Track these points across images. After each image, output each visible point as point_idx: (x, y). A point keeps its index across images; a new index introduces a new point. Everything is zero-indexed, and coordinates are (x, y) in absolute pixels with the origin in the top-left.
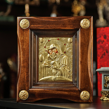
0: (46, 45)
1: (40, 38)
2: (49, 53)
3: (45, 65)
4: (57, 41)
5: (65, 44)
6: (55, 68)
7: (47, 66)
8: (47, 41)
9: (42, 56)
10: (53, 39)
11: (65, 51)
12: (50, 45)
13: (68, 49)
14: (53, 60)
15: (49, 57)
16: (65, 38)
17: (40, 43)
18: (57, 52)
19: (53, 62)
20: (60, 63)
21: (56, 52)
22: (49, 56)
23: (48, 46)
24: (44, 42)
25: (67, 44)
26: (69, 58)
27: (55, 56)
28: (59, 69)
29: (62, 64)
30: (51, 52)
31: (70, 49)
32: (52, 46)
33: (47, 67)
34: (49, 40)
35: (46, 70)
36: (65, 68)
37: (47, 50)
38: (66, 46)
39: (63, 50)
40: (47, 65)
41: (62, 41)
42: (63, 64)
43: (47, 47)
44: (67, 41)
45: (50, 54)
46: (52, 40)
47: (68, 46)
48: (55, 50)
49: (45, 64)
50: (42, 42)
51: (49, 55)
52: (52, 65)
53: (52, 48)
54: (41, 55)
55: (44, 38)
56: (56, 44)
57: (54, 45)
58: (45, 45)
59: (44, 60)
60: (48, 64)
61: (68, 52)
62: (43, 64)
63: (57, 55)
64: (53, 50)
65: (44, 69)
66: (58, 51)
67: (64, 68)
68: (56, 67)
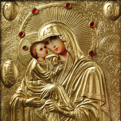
0: (24, 28)
1: (3, 3)
2: (36, 57)
3: (21, 99)
4: (64, 12)
5: (92, 24)
6: (56, 111)
7: (28, 100)
8: (30, 13)
9: (11, 65)
10: (50, 4)
11: (92, 48)
12: (38, 26)
13: (103, 41)
14: (49, 81)
15: (36, 71)
16: (91, 3)
17: (4, 19)
18: (64, 52)
19: (49, 87)
20: (73, 93)
21: (59, 51)
22: (36, 68)
23: (32, 30)
24: (17, 18)
25: (101, 23)
26: (108, 75)
27: (56, 66)
28: (72, 113)
29: (82, 94)
30: (41, 53)
31: (111, 41)
32: (45, 31)
33: (30, 104)
34: (35, 10)
35: (26, 115)
36: (93, 109)
37: (29, 45)
38: (98, 31)
39: (84, 44)
40: (28, 97)
41: (82, 12)
42: (85, 97)
43: (28, 34)
44: (102, 11)
45: (40, 59)
46: (45, 11)
47: (102, 30)
48: (56, 44)
49: (22, 95)
50: (11, 19)
51: (34, 62)
52: (46, 98)
53: (46, 37)
54: (8, 62)
55: (19, 3)
56: (60, 25)
57: (51, 27)
58: (21, 27)
59: (20, 81)
60: (33, 96)
61: (104, 50)
62: (15, 96)
63: (62, 63)
64: (50, 46)
65: (20, 114)
66: (69, 50)
67: (90, 111)
68: (59, 104)
